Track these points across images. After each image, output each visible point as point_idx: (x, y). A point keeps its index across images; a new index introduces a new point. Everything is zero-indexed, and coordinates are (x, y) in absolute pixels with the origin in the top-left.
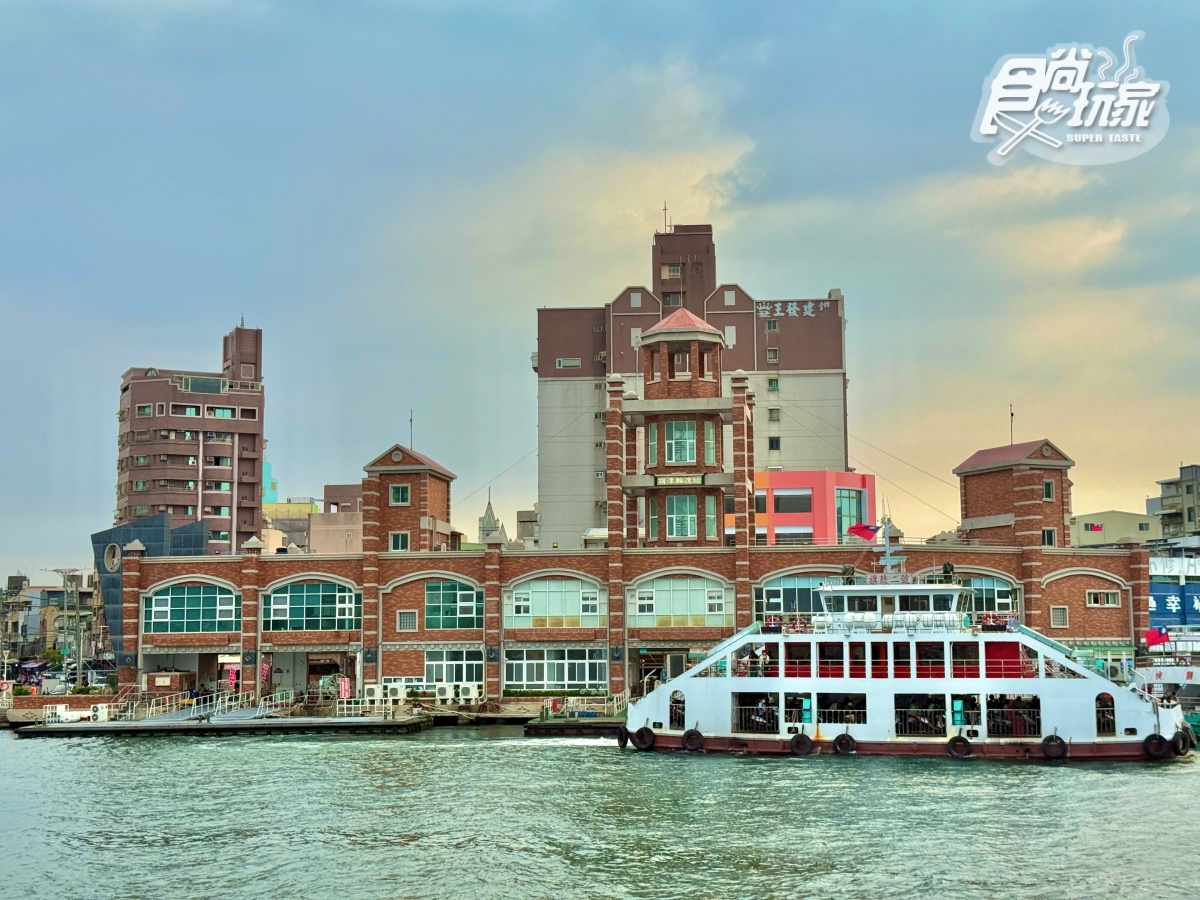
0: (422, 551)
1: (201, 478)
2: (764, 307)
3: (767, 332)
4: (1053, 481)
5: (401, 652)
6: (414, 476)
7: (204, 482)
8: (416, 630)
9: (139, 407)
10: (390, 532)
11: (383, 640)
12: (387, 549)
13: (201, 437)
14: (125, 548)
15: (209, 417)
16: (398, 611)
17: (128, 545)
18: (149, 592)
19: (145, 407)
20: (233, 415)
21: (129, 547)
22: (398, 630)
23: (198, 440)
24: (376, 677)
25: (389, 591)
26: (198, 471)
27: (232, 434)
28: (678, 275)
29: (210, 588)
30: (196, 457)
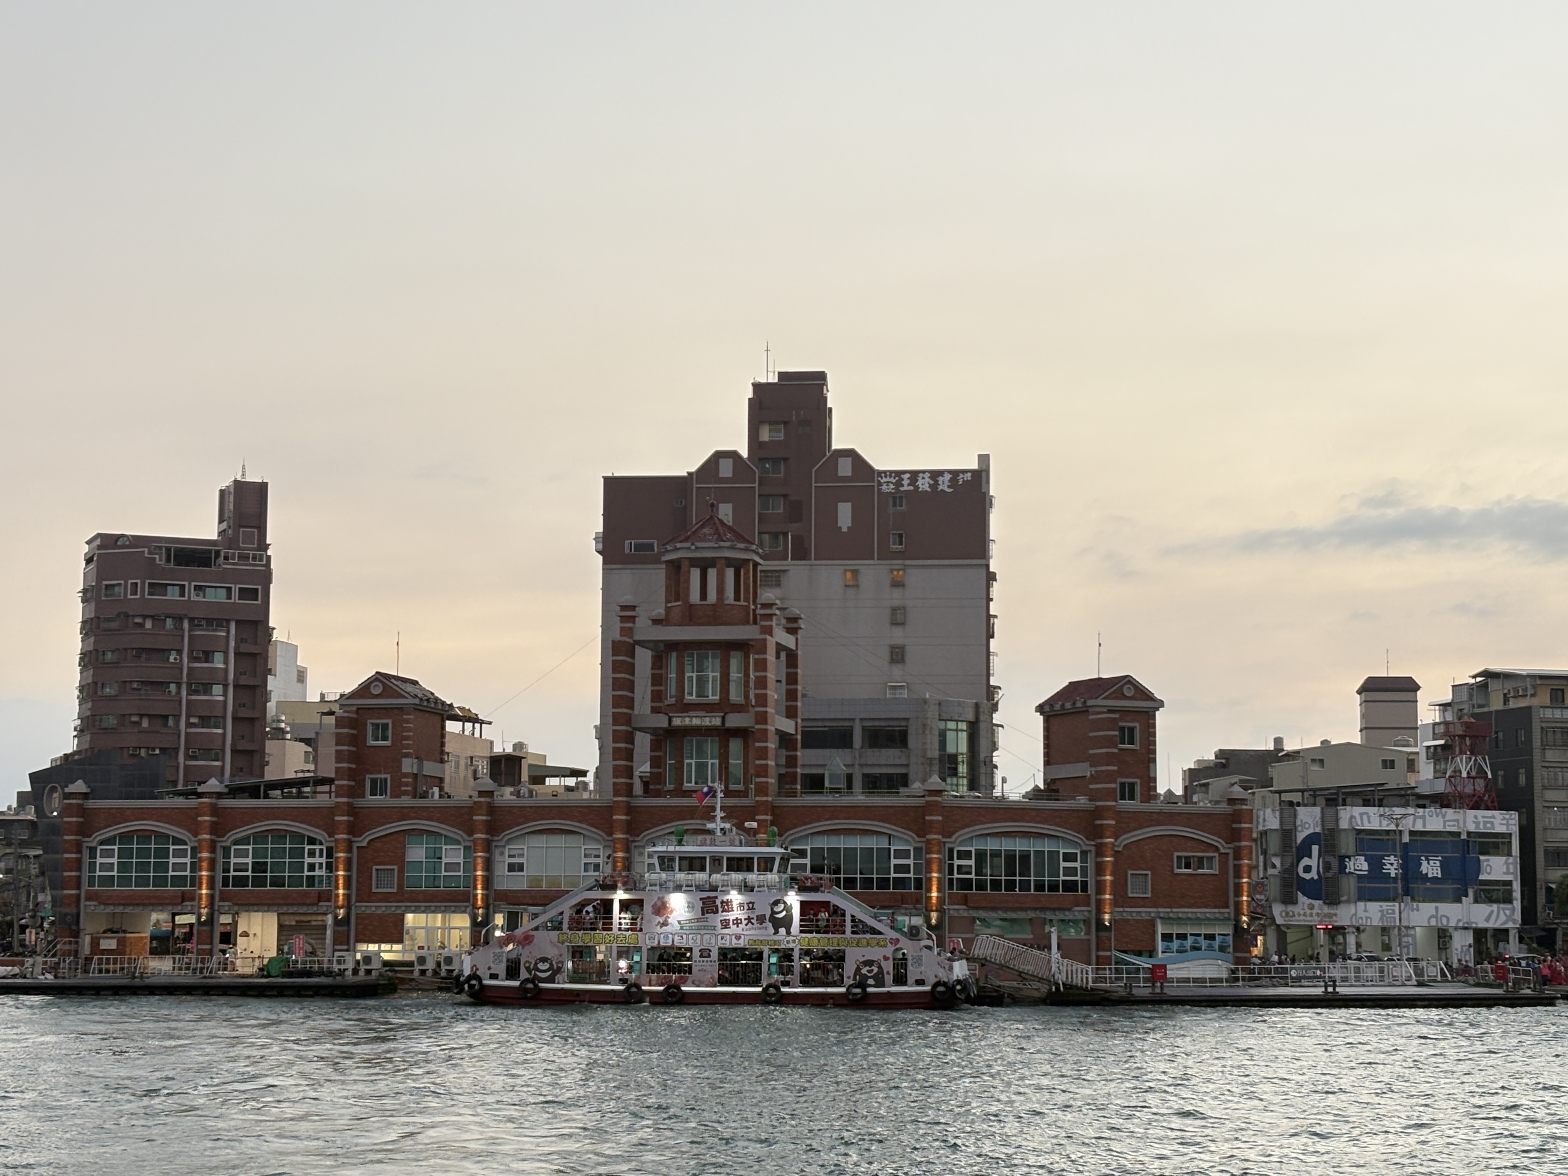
0: (404, 798)
1: (185, 679)
2: (888, 479)
3: (891, 510)
4: (1137, 725)
5: (378, 915)
6: (396, 711)
7: (189, 685)
8: (395, 890)
9: (107, 586)
10: (368, 776)
11: (357, 901)
12: (363, 796)
13: (186, 625)
14: (67, 790)
15: (196, 599)
16: (375, 867)
17: (70, 786)
18: (92, 841)
19: (114, 586)
20: (229, 597)
21: (71, 789)
22: (374, 890)
23: (183, 630)
24: (348, 943)
25: (364, 844)
26: (181, 669)
27: (228, 621)
28: (781, 436)
29: (163, 838)
30: (180, 652)
